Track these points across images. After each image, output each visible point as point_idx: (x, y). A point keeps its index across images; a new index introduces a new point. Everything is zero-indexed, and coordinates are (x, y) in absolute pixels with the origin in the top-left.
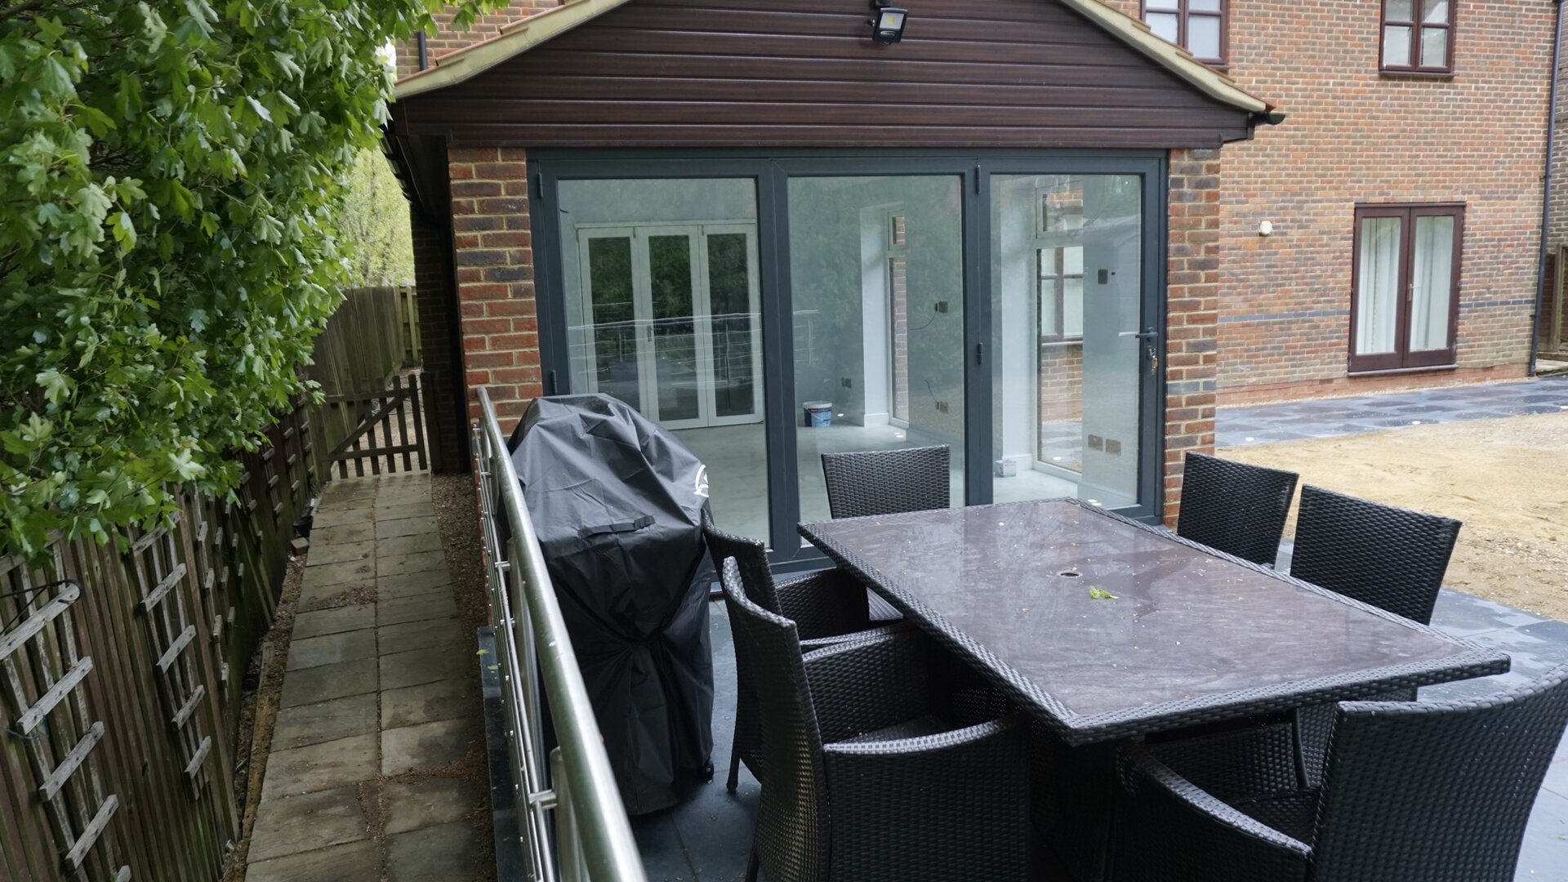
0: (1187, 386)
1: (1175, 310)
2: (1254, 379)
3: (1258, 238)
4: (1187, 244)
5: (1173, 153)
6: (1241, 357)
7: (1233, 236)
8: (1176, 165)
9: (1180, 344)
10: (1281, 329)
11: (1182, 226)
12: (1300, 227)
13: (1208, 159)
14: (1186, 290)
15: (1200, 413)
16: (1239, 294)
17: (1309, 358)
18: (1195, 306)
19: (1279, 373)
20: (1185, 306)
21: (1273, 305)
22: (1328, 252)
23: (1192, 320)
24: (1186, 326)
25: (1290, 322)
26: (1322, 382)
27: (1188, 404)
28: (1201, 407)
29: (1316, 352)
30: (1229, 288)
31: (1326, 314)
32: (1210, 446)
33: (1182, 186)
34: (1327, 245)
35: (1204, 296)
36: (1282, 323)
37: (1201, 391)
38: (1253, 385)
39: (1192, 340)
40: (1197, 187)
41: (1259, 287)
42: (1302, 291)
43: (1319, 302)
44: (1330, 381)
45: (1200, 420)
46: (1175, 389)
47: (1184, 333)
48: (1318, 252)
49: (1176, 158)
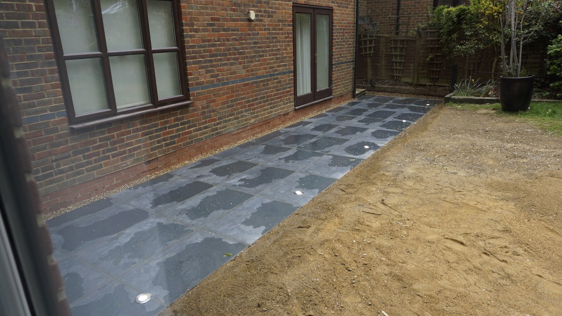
2: (253, 120)
3: (247, 23)
6: (245, 107)
7: (233, 20)
10: (264, 85)
12: (269, 16)
16: (240, 63)
17: (278, 102)
19: (265, 114)
21: (259, 70)
22: (282, 34)
25: (268, 80)
26: (285, 115)
29: (280, 97)
30: (234, 59)
31: (284, 73)
34: (282, 29)
36: (264, 81)
38: (253, 124)
41: (251, 57)
42: (272, 59)
43: (280, 66)
44: (287, 114)
48: (278, 34)
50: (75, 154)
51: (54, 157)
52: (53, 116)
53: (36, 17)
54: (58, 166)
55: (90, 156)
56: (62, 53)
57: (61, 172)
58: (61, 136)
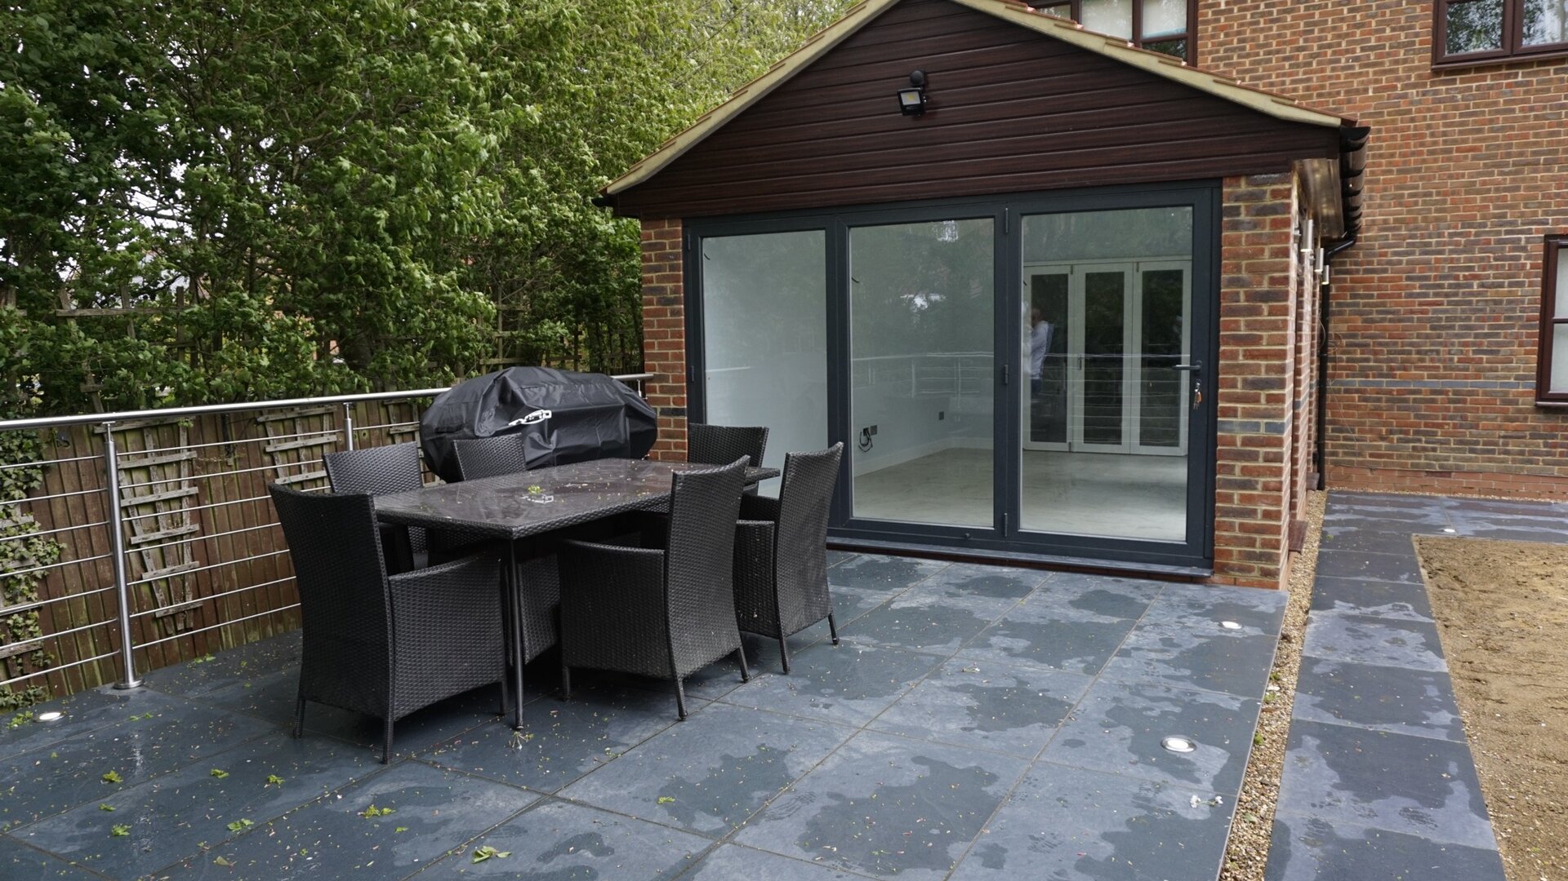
0: (1243, 426)
1: (1227, 344)
4: (1244, 275)
5: (1226, 181)
8: (1231, 193)
9: (1235, 379)
11: (1237, 256)
13: (1274, 184)
14: (1242, 324)
15: (1261, 456)
18: (1257, 340)
20: (1239, 340)
23: (1249, 355)
24: (1241, 360)
27: (1244, 444)
28: (1262, 450)
32: (1276, 494)
33: (1239, 214)
35: (1266, 330)
37: (1262, 432)
39: (1250, 377)
40: (1257, 215)
45: (1261, 463)
46: (1227, 427)
47: (1241, 369)
49: (1230, 186)
50: (1533, 437)
51: (1503, 433)
52: (1517, 386)
53: (1528, 275)
54: (1505, 444)
55: (1555, 446)
56: (1553, 313)
57: (1507, 452)
58: (1519, 411)
